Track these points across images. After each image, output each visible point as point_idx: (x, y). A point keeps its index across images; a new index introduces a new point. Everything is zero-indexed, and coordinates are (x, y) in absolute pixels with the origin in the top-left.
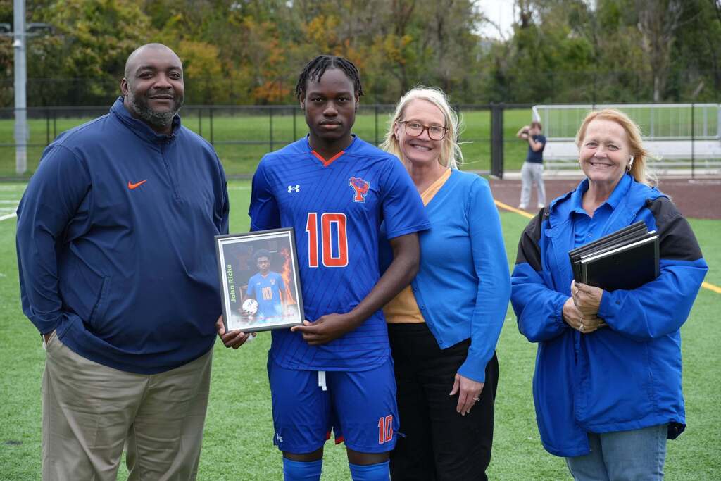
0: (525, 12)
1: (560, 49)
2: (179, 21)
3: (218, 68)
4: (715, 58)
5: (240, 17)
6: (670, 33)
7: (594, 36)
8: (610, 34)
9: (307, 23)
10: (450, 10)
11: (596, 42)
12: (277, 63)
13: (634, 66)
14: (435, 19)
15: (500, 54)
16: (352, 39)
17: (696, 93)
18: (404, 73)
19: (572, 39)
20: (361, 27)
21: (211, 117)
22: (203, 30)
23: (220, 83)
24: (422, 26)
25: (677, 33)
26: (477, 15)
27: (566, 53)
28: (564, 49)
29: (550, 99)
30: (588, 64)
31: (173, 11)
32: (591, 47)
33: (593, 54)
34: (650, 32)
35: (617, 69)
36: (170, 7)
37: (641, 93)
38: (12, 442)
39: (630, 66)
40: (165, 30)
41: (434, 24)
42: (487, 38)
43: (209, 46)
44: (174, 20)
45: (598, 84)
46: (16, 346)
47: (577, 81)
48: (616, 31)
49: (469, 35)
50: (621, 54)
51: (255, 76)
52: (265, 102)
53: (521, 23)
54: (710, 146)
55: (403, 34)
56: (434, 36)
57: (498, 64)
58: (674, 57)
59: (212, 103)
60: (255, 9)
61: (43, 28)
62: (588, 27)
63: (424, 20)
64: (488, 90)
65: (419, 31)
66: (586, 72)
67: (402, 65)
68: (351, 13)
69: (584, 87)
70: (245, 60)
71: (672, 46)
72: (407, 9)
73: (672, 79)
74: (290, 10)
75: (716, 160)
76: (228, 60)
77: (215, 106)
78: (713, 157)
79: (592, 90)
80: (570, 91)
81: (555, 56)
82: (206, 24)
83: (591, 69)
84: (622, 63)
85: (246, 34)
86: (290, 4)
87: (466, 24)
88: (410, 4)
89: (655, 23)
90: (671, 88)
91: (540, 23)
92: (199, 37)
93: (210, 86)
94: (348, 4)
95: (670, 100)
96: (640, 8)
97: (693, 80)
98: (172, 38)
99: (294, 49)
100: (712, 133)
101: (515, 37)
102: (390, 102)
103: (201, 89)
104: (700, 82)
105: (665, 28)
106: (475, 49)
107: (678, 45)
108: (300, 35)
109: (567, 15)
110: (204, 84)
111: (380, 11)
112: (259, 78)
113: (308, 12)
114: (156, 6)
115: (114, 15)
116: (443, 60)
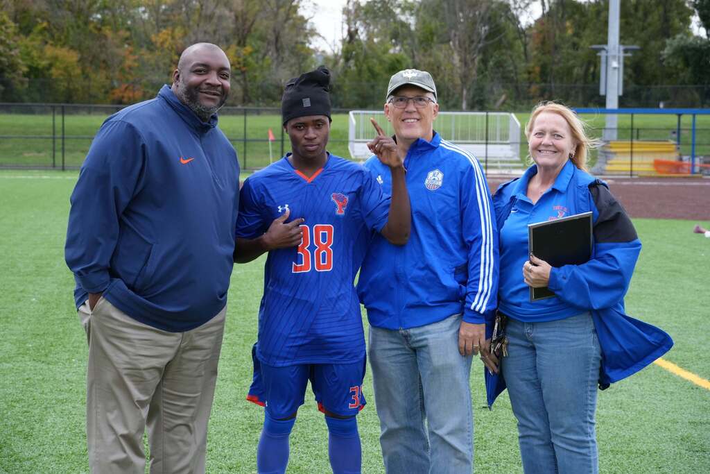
0: (352, 29)
1: (381, 62)
2: (45, 29)
3: (78, 71)
4: (516, 73)
5: (99, 26)
6: (477, 51)
7: (412, 52)
8: (426, 51)
10: (286, 25)
11: (413, 57)
12: (130, 68)
13: (446, 79)
14: (273, 33)
15: (330, 65)
17: (499, 103)
18: (245, 80)
19: (393, 54)
21: (63, 114)
22: (65, 37)
23: (78, 84)
24: (262, 38)
25: (483, 51)
26: (311, 30)
27: (387, 66)
28: (385, 62)
31: (39, 20)
32: (409, 61)
34: (459, 49)
36: (35, 17)
37: (451, 103)
39: (442, 79)
40: (32, 36)
41: (272, 37)
42: (319, 51)
43: (71, 51)
44: (39, 27)
48: (431, 48)
49: (304, 48)
50: (435, 68)
51: (112, 79)
52: (121, 102)
53: (348, 39)
54: (502, 150)
55: (244, 46)
56: (273, 48)
58: (480, 72)
59: (73, 102)
60: (112, 21)
62: (407, 44)
63: (264, 34)
65: (259, 43)
67: (243, 73)
68: (198, 25)
70: (103, 65)
71: (479, 63)
72: (248, 23)
73: (478, 91)
74: (143, 21)
76: (88, 64)
78: (504, 159)
81: (377, 69)
82: (68, 32)
85: (103, 41)
86: (146, 16)
87: (301, 39)
88: (251, 19)
89: (464, 42)
90: (477, 98)
91: (365, 39)
92: (62, 43)
93: (71, 87)
94: (196, 17)
95: (476, 109)
96: (451, 28)
97: (496, 92)
98: (37, 43)
99: (147, 56)
100: (504, 138)
101: (343, 51)
102: (233, 105)
103: (62, 89)
104: (503, 94)
105: (473, 46)
106: (308, 61)
107: (484, 61)
108: (152, 44)
109: (389, 32)
110: (66, 84)
111: (224, 24)
112: (115, 81)
113: (161, 24)
114: (23, 15)
116: (279, 69)
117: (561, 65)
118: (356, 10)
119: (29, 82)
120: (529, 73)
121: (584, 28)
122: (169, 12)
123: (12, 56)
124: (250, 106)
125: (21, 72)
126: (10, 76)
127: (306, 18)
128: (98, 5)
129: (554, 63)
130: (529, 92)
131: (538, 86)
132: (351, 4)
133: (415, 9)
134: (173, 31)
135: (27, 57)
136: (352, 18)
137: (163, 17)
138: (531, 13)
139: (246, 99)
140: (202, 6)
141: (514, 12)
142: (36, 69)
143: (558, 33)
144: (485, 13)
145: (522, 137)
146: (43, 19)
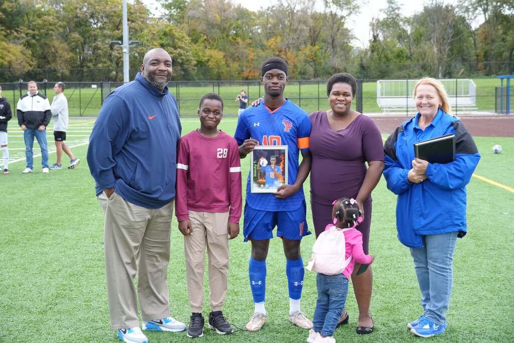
0: (375, 34)
1: (392, 52)
2: (205, 39)
3: (223, 63)
4: (470, 57)
5: (235, 37)
6: (447, 45)
7: (410, 46)
8: (417, 45)
9: (268, 39)
10: (338, 33)
11: (410, 49)
12: (252, 60)
13: (429, 61)
14: (330, 38)
15: (363, 55)
16: (289, 48)
17: (460, 74)
18: (315, 65)
19: (399, 48)
20: (294, 42)
21: (219, 86)
22: (216, 44)
23: (224, 69)
24: (324, 41)
25: (451, 44)
26: (352, 35)
27: (396, 54)
28: (394, 52)
29: (387, 77)
30: (406, 60)
32: (408, 51)
33: (409, 55)
34: (437, 44)
35: (421, 62)
36: (200, 33)
37: (432, 74)
39: (427, 61)
40: (198, 44)
41: (330, 41)
42: (357, 48)
43: (220, 52)
45: (411, 70)
47: (401, 69)
48: (420, 44)
49: (348, 45)
50: (423, 55)
51: (242, 66)
52: (247, 79)
53: (373, 40)
54: (465, 100)
55: (315, 45)
56: (330, 46)
57: (362, 60)
58: (449, 56)
59: (221, 80)
60: (242, 34)
61: (138, 43)
62: (407, 42)
63: (325, 38)
64: (356, 73)
65: (323, 44)
66: (406, 64)
67: (314, 61)
68: (289, 35)
69: (404, 71)
70: (237, 59)
71: (448, 51)
72: (317, 33)
73: (448, 67)
74: (259, 34)
76: (229, 59)
77: (223, 81)
79: (408, 72)
80: (398, 73)
81: (390, 56)
82: (218, 41)
83: (408, 62)
84: (423, 59)
85: (237, 46)
86: (259, 31)
87: (346, 40)
88: (318, 31)
89: (440, 39)
90: (447, 71)
91: (383, 40)
92: (215, 47)
93: (220, 71)
94: (288, 30)
95: (447, 77)
96: (432, 32)
97: (458, 68)
98: (201, 47)
99: (261, 53)
100: (466, 93)
101: (370, 47)
102: (308, 79)
103: (215, 73)
104: (463, 68)
105: (445, 42)
106: (350, 53)
107: (451, 50)
108: (264, 46)
109: (396, 35)
110: (217, 70)
111: (303, 34)
112: (244, 67)
113: (268, 35)
114: (193, 32)
115: (173, 37)
116: (335, 58)
117: (496, 51)
118: (377, 23)
119: (198, 69)
120: (477, 56)
121: (509, 30)
122: (272, 28)
123: (188, 55)
124: (319, 79)
125: (193, 64)
126: (187, 67)
127: (349, 29)
128: (234, 25)
129: (492, 50)
130: (478, 67)
131: (482, 63)
132: (374, 20)
133: (411, 22)
134: (276, 39)
135: (195, 56)
136: (375, 28)
137: (268, 31)
138: (478, 21)
139: (316, 75)
140: (291, 24)
141: (468, 21)
142: (201, 62)
143: (493, 32)
144: (452, 23)
145: (477, 93)
146: (204, 34)
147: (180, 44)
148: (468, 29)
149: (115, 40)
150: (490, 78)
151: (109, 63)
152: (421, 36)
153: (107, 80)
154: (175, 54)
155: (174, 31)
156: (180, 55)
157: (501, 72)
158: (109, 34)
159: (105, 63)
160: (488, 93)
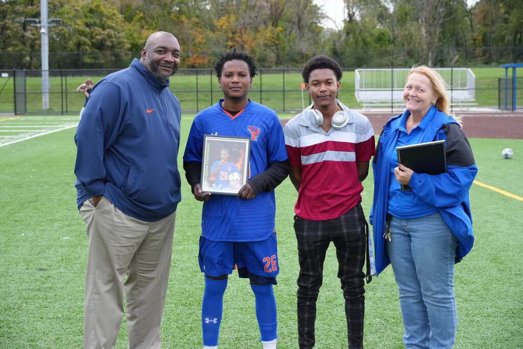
0: (351, 13)
1: (371, 35)
2: (141, 17)
4: (465, 41)
5: (178, 15)
6: (438, 26)
7: (392, 27)
8: (402, 26)
10: (305, 11)
11: (393, 31)
12: (200, 43)
13: (417, 45)
14: (296, 17)
15: (336, 38)
16: (246, 29)
17: (454, 61)
18: (277, 49)
19: (379, 29)
20: (251, 21)
22: (156, 23)
24: (289, 21)
25: (442, 26)
26: (322, 14)
27: (376, 37)
28: (374, 35)
29: (365, 65)
30: (388, 44)
31: (137, 12)
32: (391, 33)
33: (392, 38)
34: (426, 24)
35: (406, 48)
36: (135, 9)
37: (420, 62)
38: (41, 270)
39: (414, 45)
40: (133, 23)
41: (296, 20)
42: (328, 29)
44: (138, 17)
45: (395, 56)
46: (43, 212)
47: (382, 55)
48: (406, 24)
49: (317, 26)
50: (409, 38)
51: (187, 51)
52: (193, 67)
53: (348, 19)
54: (462, 94)
55: (277, 26)
56: (296, 27)
57: (334, 44)
58: (440, 40)
60: (187, 10)
61: (58, 21)
62: (388, 22)
63: (290, 17)
65: (287, 24)
66: (388, 49)
67: (276, 45)
68: (245, 13)
69: (386, 58)
71: (439, 34)
72: (279, 11)
73: (440, 53)
74: (208, 11)
75: (466, 102)
78: (464, 100)
79: (391, 60)
80: (378, 61)
81: (369, 39)
82: (158, 20)
83: (391, 47)
84: (409, 44)
85: (182, 25)
86: (208, 7)
87: (315, 20)
88: (281, 8)
89: (429, 19)
90: (439, 58)
91: (360, 19)
92: (153, 27)
94: (244, 7)
95: (438, 66)
96: (420, 11)
97: (452, 54)
98: (137, 28)
99: (211, 35)
101: (344, 28)
102: (269, 67)
104: (456, 55)
105: (435, 22)
106: (320, 35)
107: (443, 33)
108: (214, 26)
109: (376, 14)
111: (263, 12)
112: (189, 52)
113: (219, 12)
114: (127, 8)
115: (101, 15)
116: (301, 41)
117: (497, 34)
119: (132, 54)
120: (475, 40)
121: (512, 8)
122: (224, 4)
123: (120, 37)
124: (282, 67)
125: (126, 47)
126: (119, 51)
127: (319, 6)
128: (177, 1)
129: (492, 32)
130: (475, 53)
131: (481, 49)
134: (229, 18)
135: (130, 38)
136: (351, 5)
137: (220, 8)
139: (278, 63)
142: (137, 45)
143: (494, 11)
145: (476, 85)
146: (140, 11)
147: (109, 23)
148: (463, 6)
149: (29, 17)
150: (491, 67)
151: (21, 47)
152: (406, 14)
153: (19, 67)
154: (103, 36)
155: (102, 7)
156: (110, 36)
157: (503, 60)
158: (22, 11)
159: (16, 46)
160: (488, 85)
